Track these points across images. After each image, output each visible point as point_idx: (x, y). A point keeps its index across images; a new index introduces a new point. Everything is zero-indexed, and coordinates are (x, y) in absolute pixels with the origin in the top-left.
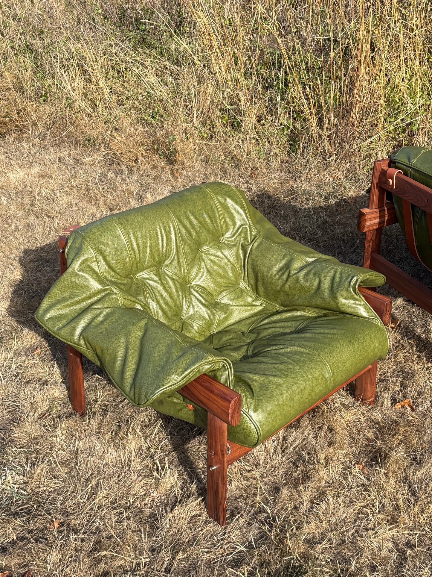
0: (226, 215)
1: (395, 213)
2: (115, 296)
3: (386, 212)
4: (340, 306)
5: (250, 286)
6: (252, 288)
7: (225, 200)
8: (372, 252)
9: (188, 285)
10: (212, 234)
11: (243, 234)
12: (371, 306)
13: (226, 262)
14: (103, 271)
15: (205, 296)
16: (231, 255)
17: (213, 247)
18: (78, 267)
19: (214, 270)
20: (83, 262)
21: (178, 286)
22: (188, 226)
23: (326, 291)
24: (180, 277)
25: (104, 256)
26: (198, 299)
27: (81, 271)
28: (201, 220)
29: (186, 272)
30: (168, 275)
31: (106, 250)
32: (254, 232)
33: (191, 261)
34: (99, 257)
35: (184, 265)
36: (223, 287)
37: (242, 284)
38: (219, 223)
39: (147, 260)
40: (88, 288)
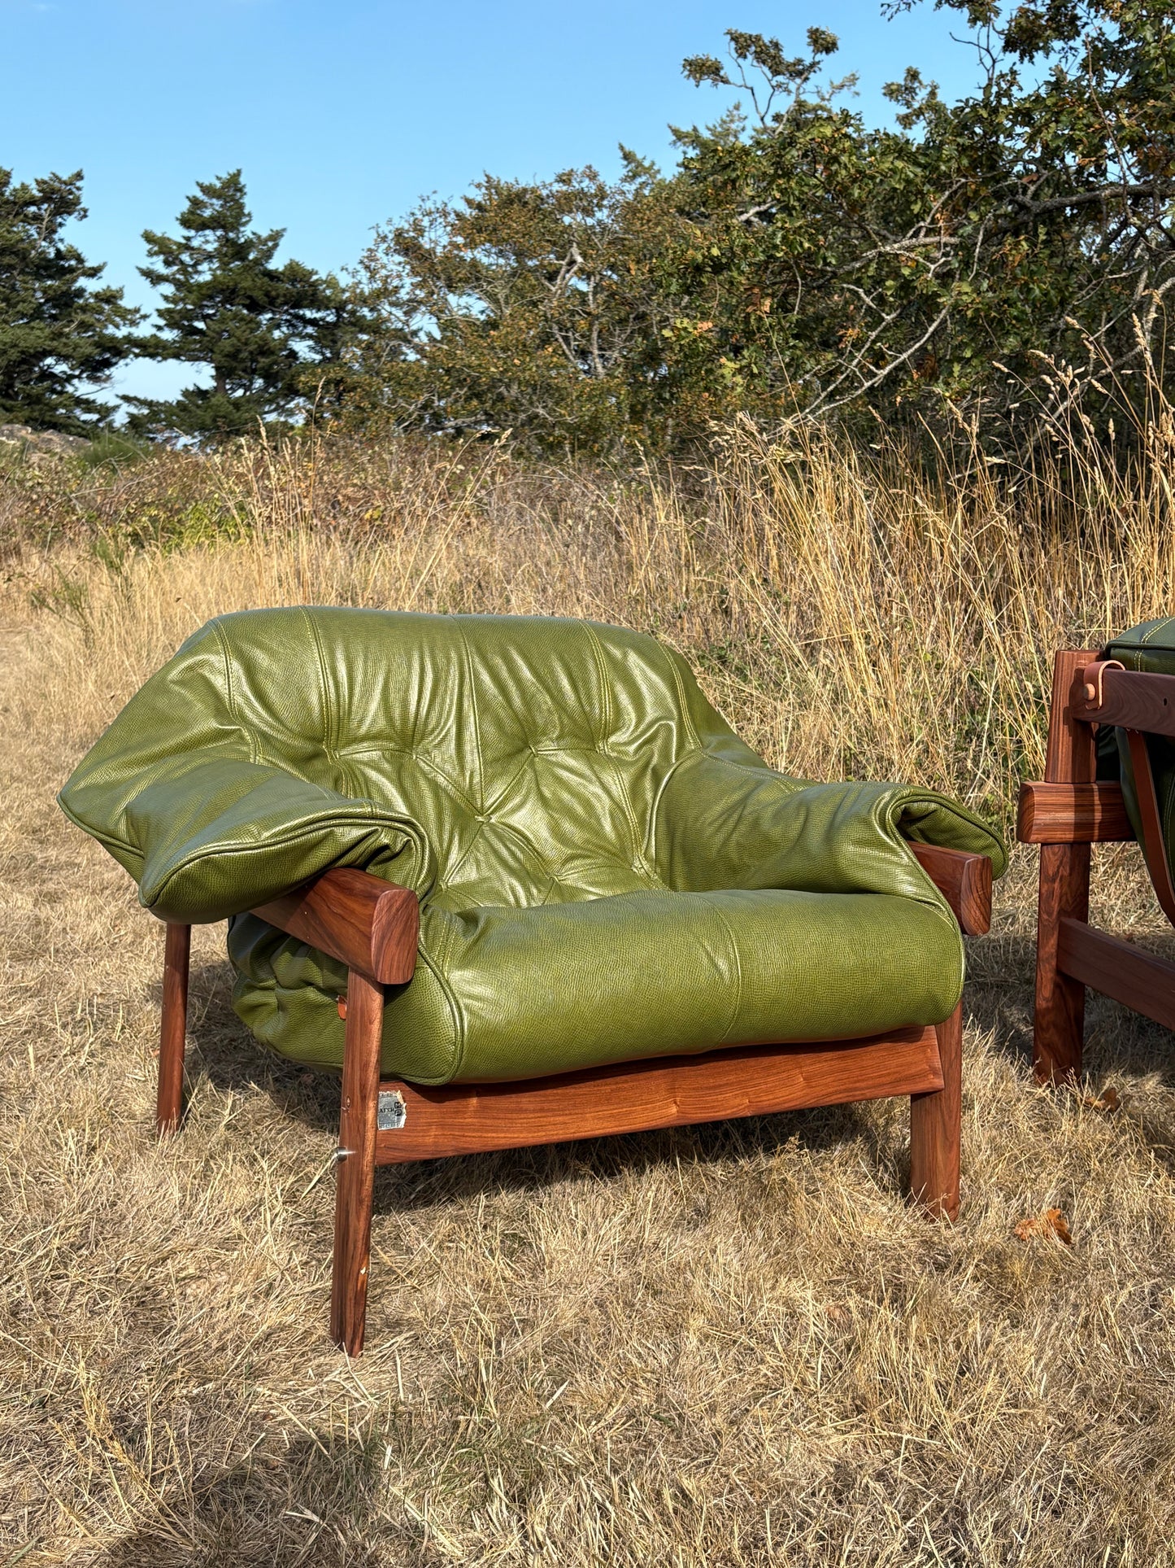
0: (619, 688)
1: (1122, 806)
2: (245, 749)
3: (1096, 798)
4: (843, 863)
5: (658, 870)
6: (662, 876)
7: (625, 655)
8: (1061, 912)
9: (480, 819)
10: (571, 717)
11: (659, 742)
12: (934, 880)
13: (599, 791)
14: (239, 700)
15: (519, 854)
16: (618, 783)
17: (570, 749)
18: (174, 674)
19: (560, 801)
20: (190, 668)
21: (446, 803)
22: (504, 673)
23: (815, 836)
24: (456, 785)
25: (250, 670)
26: (496, 852)
27: (181, 683)
28: (543, 671)
29: (477, 779)
30: (424, 774)
31: (262, 659)
32: (691, 745)
33: (496, 760)
34: (236, 666)
35: (473, 760)
36: (579, 847)
37: (641, 865)
38: (596, 702)
39: (370, 716)
40: (186, 724)
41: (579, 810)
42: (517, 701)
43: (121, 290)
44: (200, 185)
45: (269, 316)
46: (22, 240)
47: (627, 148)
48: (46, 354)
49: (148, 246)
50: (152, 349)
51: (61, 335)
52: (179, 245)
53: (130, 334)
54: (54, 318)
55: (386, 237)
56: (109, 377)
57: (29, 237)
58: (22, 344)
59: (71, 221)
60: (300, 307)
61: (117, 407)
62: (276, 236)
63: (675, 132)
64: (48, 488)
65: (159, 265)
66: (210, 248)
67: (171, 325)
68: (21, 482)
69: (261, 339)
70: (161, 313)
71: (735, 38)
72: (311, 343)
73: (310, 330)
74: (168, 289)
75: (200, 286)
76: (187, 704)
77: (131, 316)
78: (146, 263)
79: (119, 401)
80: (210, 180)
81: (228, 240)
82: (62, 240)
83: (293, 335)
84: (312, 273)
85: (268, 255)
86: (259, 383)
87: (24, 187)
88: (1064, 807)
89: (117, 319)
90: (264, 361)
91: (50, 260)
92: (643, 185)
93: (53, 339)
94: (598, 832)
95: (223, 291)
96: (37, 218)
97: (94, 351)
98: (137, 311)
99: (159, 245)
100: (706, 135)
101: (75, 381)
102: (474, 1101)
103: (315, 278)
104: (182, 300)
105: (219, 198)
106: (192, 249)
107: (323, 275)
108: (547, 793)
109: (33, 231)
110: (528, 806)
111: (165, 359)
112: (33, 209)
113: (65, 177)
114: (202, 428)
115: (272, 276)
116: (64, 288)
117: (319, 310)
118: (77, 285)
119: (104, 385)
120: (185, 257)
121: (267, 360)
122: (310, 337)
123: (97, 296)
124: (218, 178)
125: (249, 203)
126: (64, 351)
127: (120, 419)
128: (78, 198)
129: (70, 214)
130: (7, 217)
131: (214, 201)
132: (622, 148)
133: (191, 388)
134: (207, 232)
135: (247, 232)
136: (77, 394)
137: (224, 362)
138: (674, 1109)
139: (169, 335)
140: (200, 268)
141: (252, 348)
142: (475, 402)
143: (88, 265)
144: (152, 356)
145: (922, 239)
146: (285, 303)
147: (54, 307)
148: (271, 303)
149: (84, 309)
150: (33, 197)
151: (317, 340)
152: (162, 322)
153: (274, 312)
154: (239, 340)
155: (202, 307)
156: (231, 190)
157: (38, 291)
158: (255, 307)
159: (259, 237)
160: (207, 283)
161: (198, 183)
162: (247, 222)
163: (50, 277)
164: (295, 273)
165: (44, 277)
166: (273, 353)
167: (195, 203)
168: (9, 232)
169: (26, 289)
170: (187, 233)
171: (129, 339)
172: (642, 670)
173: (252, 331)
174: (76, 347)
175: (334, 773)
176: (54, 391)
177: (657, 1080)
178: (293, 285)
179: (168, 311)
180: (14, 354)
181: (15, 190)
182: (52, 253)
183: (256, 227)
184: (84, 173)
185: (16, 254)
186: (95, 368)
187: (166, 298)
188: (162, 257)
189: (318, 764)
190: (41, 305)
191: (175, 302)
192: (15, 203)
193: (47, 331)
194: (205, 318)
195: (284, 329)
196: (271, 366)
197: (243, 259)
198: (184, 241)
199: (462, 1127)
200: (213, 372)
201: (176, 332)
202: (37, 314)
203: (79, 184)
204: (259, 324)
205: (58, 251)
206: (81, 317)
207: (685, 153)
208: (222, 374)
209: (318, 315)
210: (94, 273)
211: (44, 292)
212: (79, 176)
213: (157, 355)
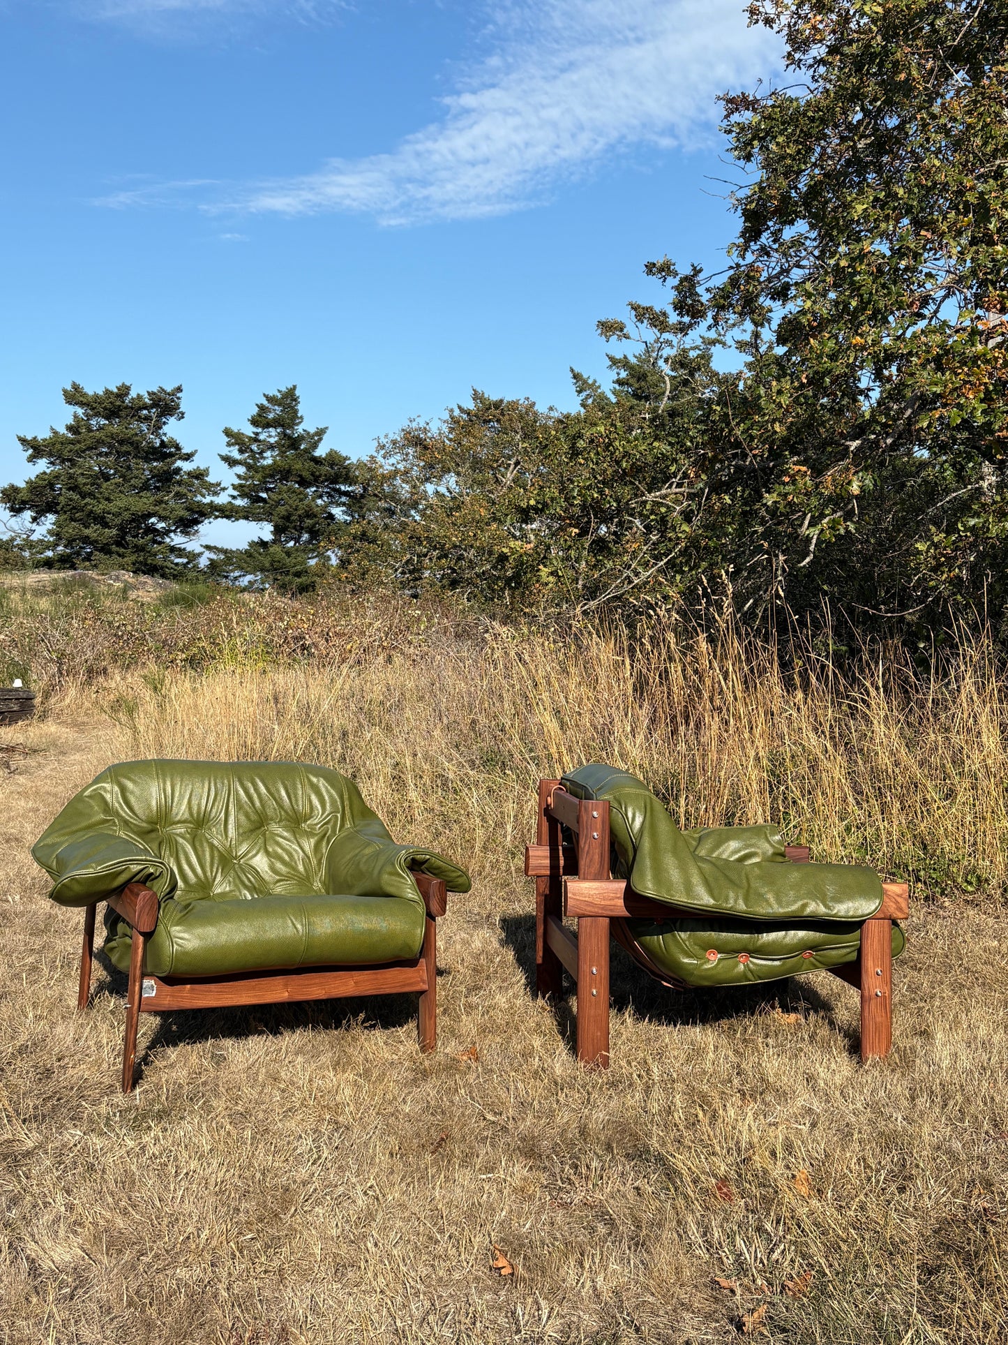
0: (313, 796)
2: (116, 828)
3: (561, 853)
5: (326, 887)
6: (328, 890)
7: (318, 781)
8: (547, 912)
9: (234, 861)
10: (286, 812)
11: (332, 823)
12: (420, 891)
13: (298, 848)
14: (117, 805)
15: (252, 879)
16: (309, 844)
17: (285, 828)
18: (87, 793)
19: (276, 853)
20: (94, 790)
21: (216, 854)
22: (252, 791)
23: (376, 872)
24: (224, 846)
25: (123, 790)
26: (239, 878)
27: (89, 797)
28: (273, 790)
29: (234, 842)
30: (207, 840)
31: (130, 785)
32: (348, 825)
33: (245, 833)
34: (116, 788)
35: (232, 832)
36: (282, 875)
37: (317, 885)
38: (300, 803)
39: (181, 811)
40: (90, 816)
41: (286, 858)
42: (258, 804)
43: (207, 469)
44: (266, 396)
45: (314, 489)
46: (137, 434)
47: (577, 370)
48: (150, 515)
49: (227, 439)
50: (228, 512)
51: (161, 502)
52: (250, 438)
53: (212, 502)
54: (158, 489)
55: (384, 446)
56: (197, 531)
57: (141, 431)
58: (133, 508)
59: (172, 421)
60: (337, 483)
61: (202, 553)
62: (321, 433)
63: (611, 359)
64: (129, 628)
65: (235, 453)
66: (272, 440)
67: (242, 496)
68: (110, 623)
69: (307, 506)
70: (235, 487)
71: (635, 308)
72: (344, 508)
73: (343, 499)
74: (241, 470)
75: (263, 467)
76: (91, 807)
77: (215, 489)
78: (225, 451)
79: (202, 550)
80: (273, 392)
81: (285, 435)
82: (165, 434)
83: (331, 503)
84: (346, 458)
85: (315, 446)
86: (305, 537)
87: (139, 397)
88: (545, 857)
89: (204, 491)
90: (309, 522)
91: (156, 448)
92: (588, 396)
93: (156, 505)
94: (295, 869)
95: (281, 473)
96: (147, 419)
97: (186, 514)
98: (219, 484)
99: (234, 438)
100: (633, 360)
101: (172, 535)
102: (188, 986)
103: (348, 462)
104: (252, 477)
105: (279, 405)
106: (260, 441)
107: (354, 460)
108: (270, 850)
109: (144, 427)
110: (259, 855)
111: (237, 520)
112: (145, 412)
113: (169, 390)
114: (262, 570)
115: (317, 461)
116: (165, 468)
117: (350, 485)
118: (176, 465)
119: (192, 537)
120: (254, 447)
121: (311, 522)
122: (344, 504)
123: (189, 474)
124: (279, 391)
125: (302, 409)
126: (163, 513)
127: (203, 562)
128: (178, 405)
129: (171, 415)
130: (126, 418)
131: (276, 407)
132: (572, 370)
133: (256, 540)
134: (270, 429)
135: (300, 429)
136: (172, 544)
137: (280, 522)
138: (287, 994)
139: (240, 502)
140: (265, 455)
141: (300, 512)
142: (444, 561)
143: (184, 451)
144: (228, 517)
145: (674, 490)
146: (326, 480)
147: (158, 481)
148: (315, 480)
149: (179, 483)
150: (146, 403)
151: (349, 507)
152: (236, 493)
153: (317, 487)
154: (291, 507)
155: (265, 482)
156: (288, 400)
157: (145, 470)
158: (304, 483)
159: (308, 433)
160: (269, 466)
161: (264, 395)
162: (300, 423)
163: (155, 460)
164: (334, 459)
165: (151, 460)
166: (316, 516)
167: (262, 408)
168: (126, 428)
169: (138, 469)
170: (255, 430)
171: (211, 504)
172: (326, 788)
173: (301, 500)
174: (173, 510)
175: (160, 840)
176: (155, 542)
177: (279, 981)
178: (332, 468)
179: (241, 486)
180: (126, 515)
181: (132, 399)
182: (157, 443)
183: (307, 425)
184: (183, 387)
185: (132, 444)
186: (187, 524)
187: (239, 476)
188: (237, 447)
189: (153, 835)
190: (149, 479)
191: (245, 479)
192: (132, 408)
193: (152, 499)
194: (267, 490)
195: (325, 499)
196: (314, 526)
197: (297, 448)
198: (253, 436)
199: (182, 997)
200: (272, 529)
201: (246, 500)
202: (145, 487)
203: (179, 395)
204: (306, 496)
205: (162, 441)
206: (177, 488)
207: (618, 374)
208: (278, 531)
209: (350, 489)
210: (188, 457)
211: (151, 471)
212: (179, 389)
213: (232, 516)
